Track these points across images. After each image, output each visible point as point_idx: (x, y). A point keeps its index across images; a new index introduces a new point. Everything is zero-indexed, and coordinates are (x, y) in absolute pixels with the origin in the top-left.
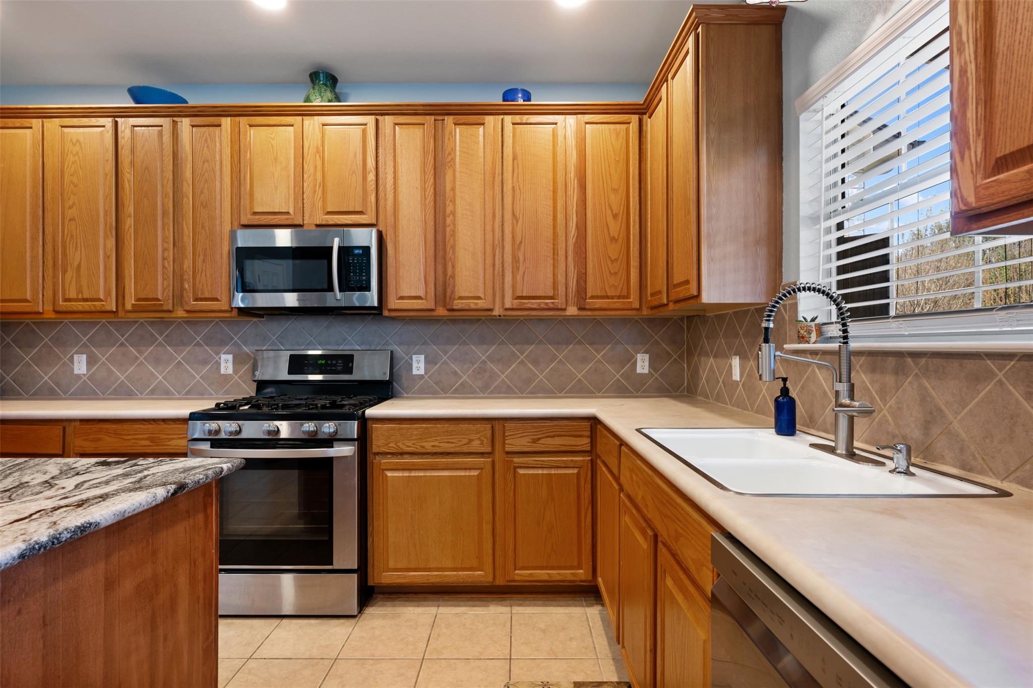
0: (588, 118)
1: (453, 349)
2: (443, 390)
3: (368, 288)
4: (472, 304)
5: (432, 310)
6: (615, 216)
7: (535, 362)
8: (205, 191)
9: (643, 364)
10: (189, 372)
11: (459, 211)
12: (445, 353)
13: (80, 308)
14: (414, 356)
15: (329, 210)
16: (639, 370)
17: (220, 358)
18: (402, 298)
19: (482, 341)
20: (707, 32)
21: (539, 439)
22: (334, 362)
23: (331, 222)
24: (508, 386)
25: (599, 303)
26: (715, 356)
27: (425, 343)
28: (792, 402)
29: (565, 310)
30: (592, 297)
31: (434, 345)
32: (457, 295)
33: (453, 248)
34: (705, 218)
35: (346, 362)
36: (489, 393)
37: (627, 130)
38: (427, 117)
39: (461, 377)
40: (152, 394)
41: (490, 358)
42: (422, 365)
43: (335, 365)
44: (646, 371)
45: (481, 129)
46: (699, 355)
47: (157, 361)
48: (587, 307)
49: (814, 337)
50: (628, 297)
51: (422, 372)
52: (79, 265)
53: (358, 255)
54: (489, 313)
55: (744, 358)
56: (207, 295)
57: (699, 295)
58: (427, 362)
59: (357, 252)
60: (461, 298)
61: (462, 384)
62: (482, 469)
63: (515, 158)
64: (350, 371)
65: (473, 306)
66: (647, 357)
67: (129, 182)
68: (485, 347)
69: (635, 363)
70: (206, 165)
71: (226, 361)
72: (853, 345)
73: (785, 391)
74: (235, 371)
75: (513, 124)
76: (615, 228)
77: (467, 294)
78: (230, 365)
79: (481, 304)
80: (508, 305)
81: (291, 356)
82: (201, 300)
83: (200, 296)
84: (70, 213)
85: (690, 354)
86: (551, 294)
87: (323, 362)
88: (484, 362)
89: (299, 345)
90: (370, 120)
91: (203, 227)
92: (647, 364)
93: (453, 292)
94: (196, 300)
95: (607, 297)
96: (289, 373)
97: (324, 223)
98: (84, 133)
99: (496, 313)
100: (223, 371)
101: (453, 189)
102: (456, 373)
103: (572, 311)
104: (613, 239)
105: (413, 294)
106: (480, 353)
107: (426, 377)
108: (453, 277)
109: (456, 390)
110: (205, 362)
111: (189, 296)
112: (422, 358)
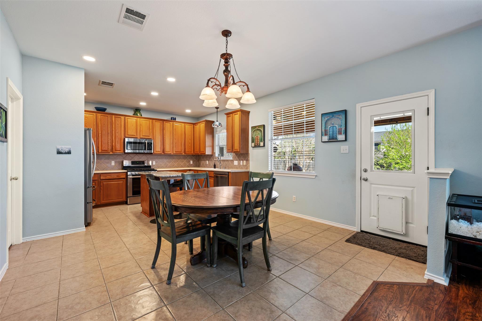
0: (186, 124)
1: (160, 160)
2: (158, 167)
3: (152, 150)
4: (168, 152)
5: (161, 153)
6: (190, 140)
8: (118, 130)
9: (191, 162)
11: (166, 137)
12: (159, 161)
14: (153, 161)
15: (143, 135)
16: (191, 163)
17: (111, 162)
18: (156, 151)
19: (166, 158)
20: (206, 122)
23: (143, 138)
25: (187, 153)
26: (204, 161)
27: (155, 159)
28: (215, 165)
29: (182, 154)
30: (187, 152)
32: (166, 151)
33: (165, 143)
35: (143, 162)
36: (167, 168)
37: (192, 127)
38: (161, 121)
42: (155, 163)
43: (140, 163)
44: (192, 163)
46: (201, 161)
50: (192, 152)
51: (155, 164)
55: (208, 161)
56: (118, 150)
57: (205, 153)
58: (156, 162)
59: (150, 143)
60: (166, 152)
61: (162, 166)
63: (175, 129)
64: (144, 164)
66: (192, 161)
68: (166, 160)
69: (190, 162)
70: (118, 125)
72: (221, 159)
73: (215, 164)
74: (115, 165)
75: (173, 123)
76: (190, 141)
78: (114, 163)
79: (170, 153)
80: (174, 153)
81: (132, 161)
82: (117, 151)
83: (116, 150)
85: (199, 161)
86: (180, 151)
87: (138, 162)
88: (166, 162)
89: (133, 159)
90: (151, 120)
91: (117, 137)
92: (192, 162)
93: (165, 151)
94: (116, 151)
95: (189, 152)
96: (132, 165)
98: (89, 116)
99: (172, 154)
100: (112, 165)
101: (165, 133)
102: (161, 164)
103: (183, 154)
104: (190, 143)
105: (158, 151)
108: (165, 148)
110: (108, 163)
111: (114, 150)
112: (155, 162)
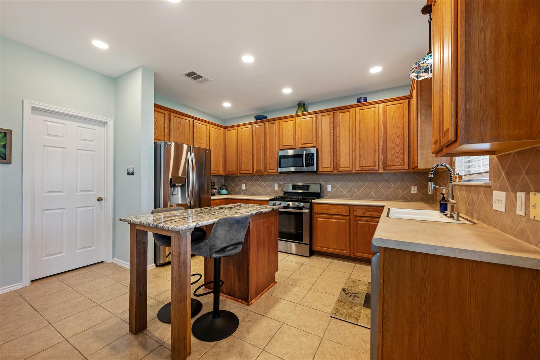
0: (387, 104)
1: (340, 183)
2: (337, 196)
3: (313, 165)
4: (345, 169)
5: (333, 171)
6: (398, 137)
7: (370, 188)
8: (272, 141)
9: (414, 190)
10: (267, 189)
11: (341, 140)
12: (338, 185)
13: (245, 173)
14: (328, 186)
15: (303, 143)
16: (412, 192)
17: (274, 185)
18: (323, 168)
19: (350, 181)
21: (365, 212)
22: (304, 187)
23: (303, 147)
24: (360, 196)
25: (391, 168)
27: (331, 181)
29: (378, 170)
30: (389, 166)
31: (335, 182)
33: (339, 152)
34: (420, 140)
35: (307, 187)
36: (353, 198)
37: (403, 106)
38: (331, 112)
39: (343, 193)
40: (259, 195)
41: (353, 187)
42: (330, 188)
43: (304, 188)
44: (416, 192)
45: (348, 113)
47: (260, 186)
48: (386, 169)
49: (457, 180)
50: (403, 165)
51: (330, 190)
52: (245, 162)
53: (310, 156)
54: (351, 172)
56: (272, 169)
57: (418, 166)
58: (332, 187)
60: (342, 167)
61: (343, 195)
62: (346, 220)
63: (360, 121)
64: (308, 190)
65: (345, 170)
66: (416, 187)
67: (255, 140)
68: (351, 183)
69: (411, 189)
70: (272, 134)
71: (276, 186)
74: (278, 189)
75: (359, 110)
76: (398, 141)
77: (343, 166)
78: (277, 187)
79: (348, 169)
80: (357, 169)
81: (293, 185)
84: (243, 149)
86: (373, 165)
87: (301, 187)
88: (351, 188)
89: (295, 182)
90: (314, 116)
91: (271, 151)
92: (416, 190)
93: (339, 165)
94: (270, 170)
95: (395, 166)
96: (292, 190)
97: (301, 147)
98: (246, 129)
99: (353, 172)
100: (275, 189)
101: (339, 133)
102: (341, 191)
103: (381, 170)
104: (397, 145)
105: (327, 167)
106: (350, 185)
107: (332, 192)
108: (339, 161)
109: (341, 196)
110: (271, 186)
111: (268, 169)
112: (330, 186)
